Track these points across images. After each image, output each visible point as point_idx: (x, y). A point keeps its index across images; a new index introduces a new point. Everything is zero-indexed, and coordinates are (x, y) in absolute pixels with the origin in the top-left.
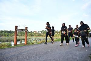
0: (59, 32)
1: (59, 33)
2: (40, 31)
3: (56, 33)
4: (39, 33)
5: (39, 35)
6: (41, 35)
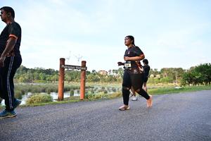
0: (160, 73)
1: (158, 76)
2: (114, 71)
3: (152, 76)
4: (112, 74)
5: (112, 79)
6: (116, 80)
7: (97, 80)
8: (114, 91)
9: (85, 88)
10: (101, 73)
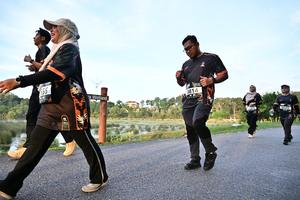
7: (124, 115)
8: (149, 130)
9: (106, 126)
10: (130, 105)
